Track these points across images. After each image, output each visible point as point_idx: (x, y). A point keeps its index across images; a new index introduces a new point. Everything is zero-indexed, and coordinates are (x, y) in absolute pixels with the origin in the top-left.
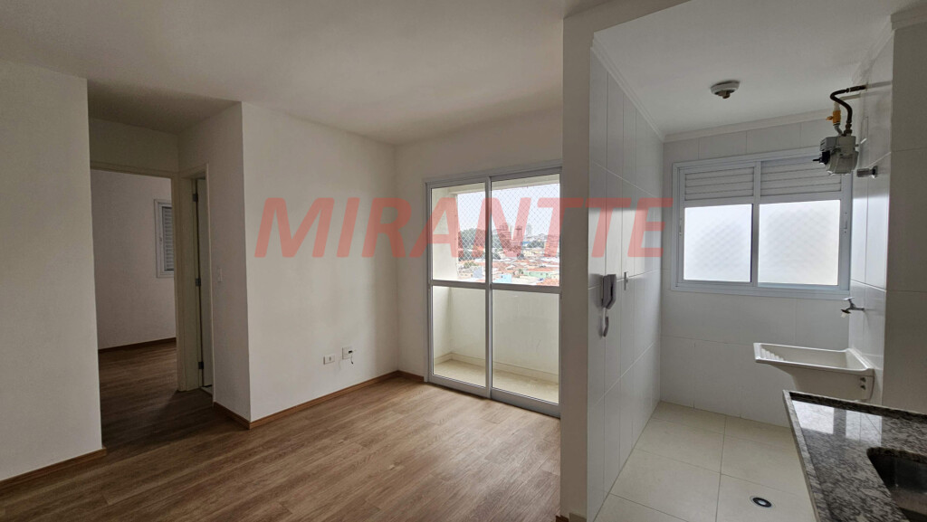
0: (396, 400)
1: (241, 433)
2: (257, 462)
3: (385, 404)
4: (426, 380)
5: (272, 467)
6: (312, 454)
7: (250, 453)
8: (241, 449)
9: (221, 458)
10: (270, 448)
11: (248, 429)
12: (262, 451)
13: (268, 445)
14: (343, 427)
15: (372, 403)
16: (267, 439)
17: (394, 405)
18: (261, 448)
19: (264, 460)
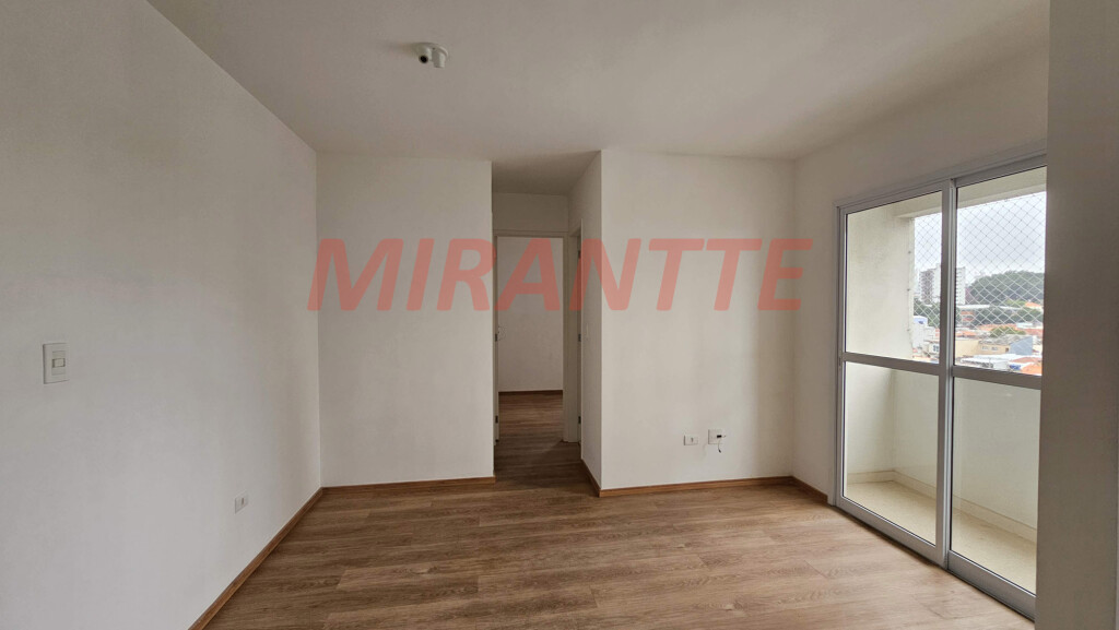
1: (592, 498)
3: (756, 518)
4: (830, 501)
6: (644, 548)
8: (583, 515)
9: (565, 517)
10: (609, 524)
11: (598, 496)
13: (608, 520)
14: (690, 529)
15: (739, 510)
16: (611, 513)
17: (770, 523)
18: (600, 521)
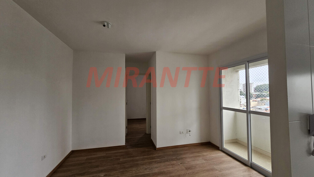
0: (205, 154)
2: (153, 162)
4: (220, 149)
5: (156, 165)
7: (153, 158)
8: (151, 156)
11: (156, 150)
12: (156, 159)
14: (182, 159)
17: (204, 156)
19: (155, 162)
